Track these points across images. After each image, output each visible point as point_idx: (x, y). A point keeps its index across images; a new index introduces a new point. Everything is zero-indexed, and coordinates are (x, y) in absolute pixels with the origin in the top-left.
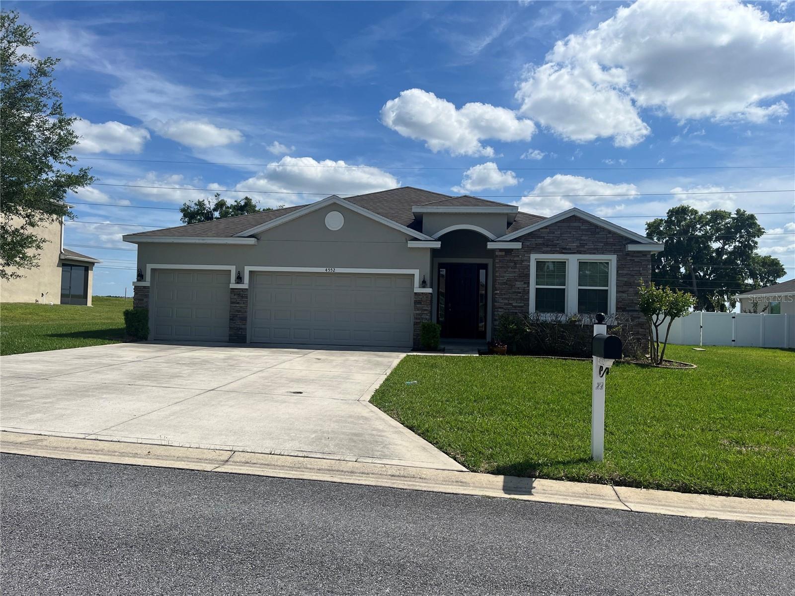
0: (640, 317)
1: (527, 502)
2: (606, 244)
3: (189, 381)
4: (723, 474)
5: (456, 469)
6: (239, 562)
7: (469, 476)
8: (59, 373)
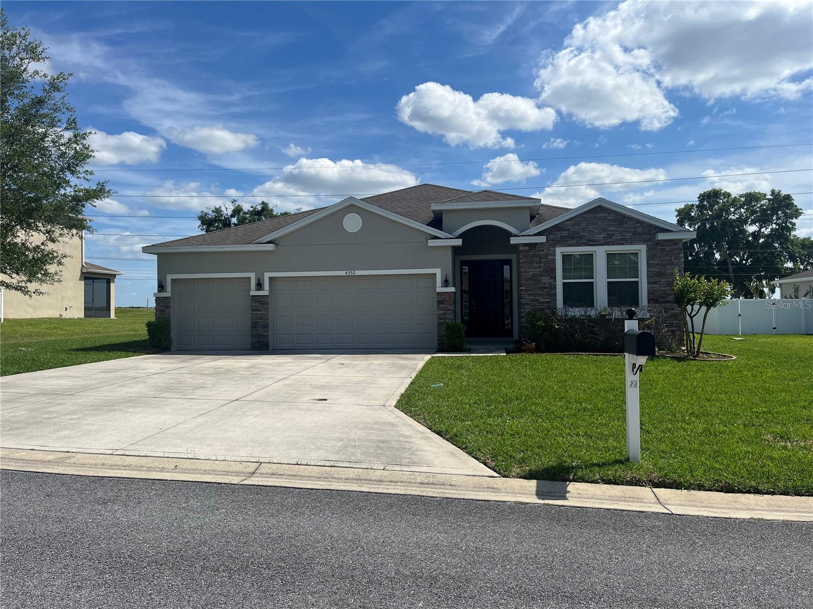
0: (673, 308)
1: (562, 508)
2: (635, 233)
3: (214, 392)
4: (768, 472)
5: (487, 475)
6: (269, 577)
7: (500, 482)
8: (85, 389)
